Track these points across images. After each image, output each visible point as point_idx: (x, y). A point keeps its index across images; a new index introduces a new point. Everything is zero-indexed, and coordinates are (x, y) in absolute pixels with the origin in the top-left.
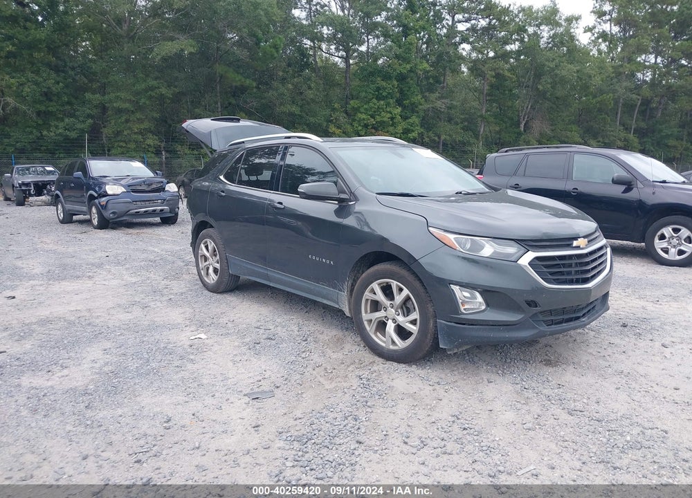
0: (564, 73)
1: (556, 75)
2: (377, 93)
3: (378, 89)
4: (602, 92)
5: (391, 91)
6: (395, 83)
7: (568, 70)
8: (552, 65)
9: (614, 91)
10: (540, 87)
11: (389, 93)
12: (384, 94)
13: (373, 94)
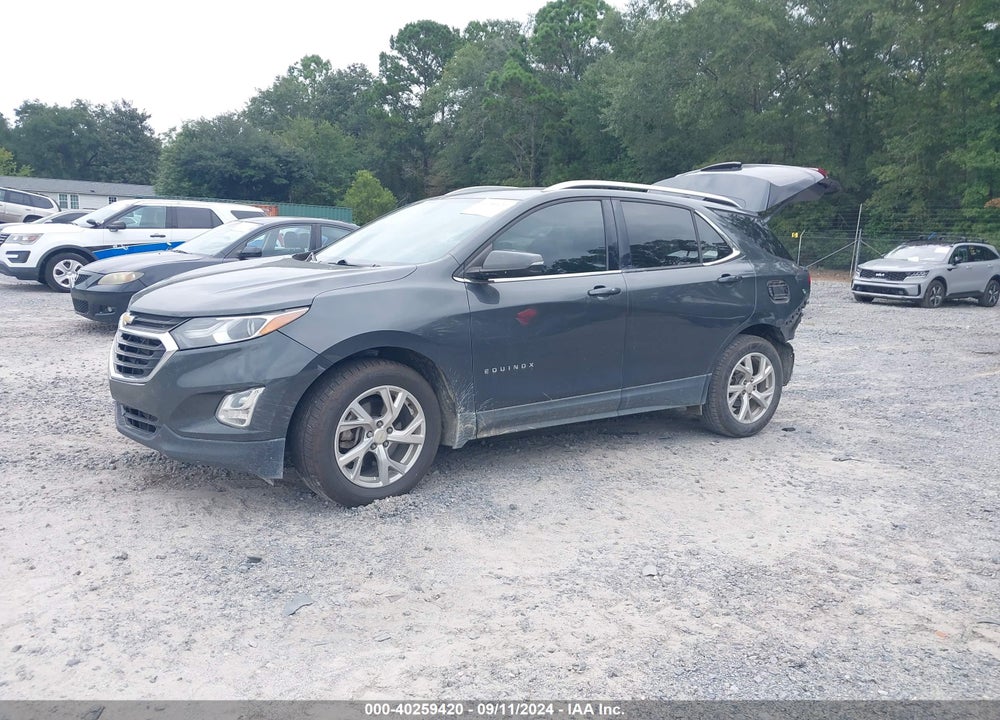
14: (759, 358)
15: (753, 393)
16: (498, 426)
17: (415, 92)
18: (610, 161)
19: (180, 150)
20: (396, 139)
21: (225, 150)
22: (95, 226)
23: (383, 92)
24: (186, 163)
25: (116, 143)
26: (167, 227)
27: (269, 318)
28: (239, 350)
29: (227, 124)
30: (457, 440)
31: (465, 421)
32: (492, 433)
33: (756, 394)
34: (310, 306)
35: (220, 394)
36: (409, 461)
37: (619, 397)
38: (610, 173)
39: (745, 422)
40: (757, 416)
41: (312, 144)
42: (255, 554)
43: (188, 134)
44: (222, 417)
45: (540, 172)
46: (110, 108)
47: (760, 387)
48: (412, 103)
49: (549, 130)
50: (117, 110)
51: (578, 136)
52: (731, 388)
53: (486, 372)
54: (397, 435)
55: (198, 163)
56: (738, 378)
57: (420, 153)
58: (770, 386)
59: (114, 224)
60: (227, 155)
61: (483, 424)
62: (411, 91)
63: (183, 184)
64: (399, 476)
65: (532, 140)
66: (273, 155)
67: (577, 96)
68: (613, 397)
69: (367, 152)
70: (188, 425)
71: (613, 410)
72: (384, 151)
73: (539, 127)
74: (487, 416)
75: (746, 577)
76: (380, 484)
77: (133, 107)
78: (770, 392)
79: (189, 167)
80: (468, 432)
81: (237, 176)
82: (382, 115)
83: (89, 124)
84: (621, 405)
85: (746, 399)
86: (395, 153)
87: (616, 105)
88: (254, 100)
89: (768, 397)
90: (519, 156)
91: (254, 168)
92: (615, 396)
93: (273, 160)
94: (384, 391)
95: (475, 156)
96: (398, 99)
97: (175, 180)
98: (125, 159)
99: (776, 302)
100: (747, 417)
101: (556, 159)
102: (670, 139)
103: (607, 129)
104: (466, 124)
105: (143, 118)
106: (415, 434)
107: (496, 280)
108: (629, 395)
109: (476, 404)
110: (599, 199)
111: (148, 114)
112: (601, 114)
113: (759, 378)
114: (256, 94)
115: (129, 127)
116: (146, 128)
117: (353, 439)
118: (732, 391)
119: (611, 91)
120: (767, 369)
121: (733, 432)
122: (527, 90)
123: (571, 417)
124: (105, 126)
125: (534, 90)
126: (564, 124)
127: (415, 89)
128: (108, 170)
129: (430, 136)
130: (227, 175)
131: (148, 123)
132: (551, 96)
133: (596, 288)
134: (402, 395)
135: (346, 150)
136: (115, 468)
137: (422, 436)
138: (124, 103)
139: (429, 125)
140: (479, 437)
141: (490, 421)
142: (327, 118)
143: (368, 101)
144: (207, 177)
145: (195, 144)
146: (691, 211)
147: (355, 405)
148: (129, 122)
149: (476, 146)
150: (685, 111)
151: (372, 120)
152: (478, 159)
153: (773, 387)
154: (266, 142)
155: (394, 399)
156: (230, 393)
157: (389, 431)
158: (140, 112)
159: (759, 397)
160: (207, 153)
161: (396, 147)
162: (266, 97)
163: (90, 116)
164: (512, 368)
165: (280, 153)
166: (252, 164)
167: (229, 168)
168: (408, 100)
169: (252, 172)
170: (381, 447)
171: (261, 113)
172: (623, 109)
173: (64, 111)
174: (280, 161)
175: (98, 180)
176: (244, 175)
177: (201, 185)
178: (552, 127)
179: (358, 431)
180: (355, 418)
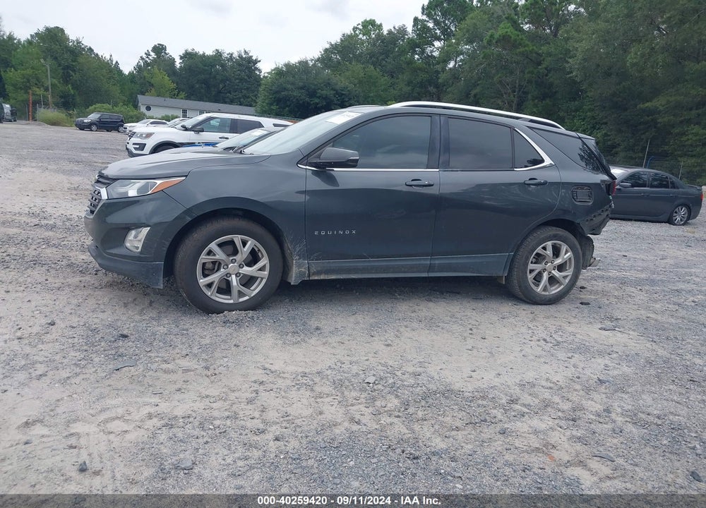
14: (561, 245)
15: (553, 272)
16: (327, 272)
17: (436, 46)
18: (574, 99)
19: (273, 83)
20: (419, 79)
21: (301, 84)
22: (185, 129)
23: (413, 45)
24: (277, 92)
25: (237, 79)
26: (230, 133)
27: (159, 182)
28: (138, 201)
29: (303, 67)
30: (293, 279)
31: (299, 266)
32: (322, 277)
33: (556, 273)
34: (186, 176)
35: (127, 229)
36: (256, 289)
37: (429, 262)
38: (573, 108)
39: (543, 293)
40: (555, 290)
41: (360, 82)
42: (125, 332)
43: (279, 73)
44: (128, 245)
45: (521, 106)
46: (236, 55)
47: (561, 268)
48: (434, 54)
49: (529, 75)
50: (240, 56)
51: (551, 80)
52: (531, 266)
53: (316, 233)
54: (247, 270)
55: (283, 93)
56: (539, 258)
57: (435, 90)
58: (570, 268)
59: (197, 128)
60: (302, 88)
61: (313, 270)
62: (434, 45)
63: (272, 107)
64: (247, 298)
65: (517, 82)
66: (332, 89)
67: (553, 50)
68: (423, 262)
69: (398, 89)
70: (110, 248)
71: (424, 272)
72: (410, 88)
73: (523, 72)
74: (317, 265)
75: (438, 395)
76: (231, 301)
77: (250, 54)
78: (569, 272)
79: (278, 96)
80: (301, 274)
81: (308, 103)
82: (411, 62)
83: (223, 66)
84: (431, 268)
85: (545, 276)
86: (418, 89)
87: (580, 56)
88: (326, 50)
89: (567, 276)
90: (505, 93)
91: (319, 97)
92: (426, 262)
93: (332, 92)
94: (237, 239)
95: (473, 93)
96: (423, 51)
97: (268, 104)
98: (242, 89)
99: (579, 204)
100: (545, 289)
101: (533, 96)
102: (624, 83)
103: (571, 75)
104: (468, 70)
105: (256, 62)
106: (262, 270)
107: (335, 169)
108: (437, 262)
109: (308, 254)
110: (430, 115)
111: (259, 60)
112: (568, 62)
113: (558, 261)
114: (328, 46)
115: (247, 68)
116: (257, 69)
117: (214, 269)
118: (532, 268)
119: (577, 45)
120: (566, 255)
121: (531, 300)
122: (515, 45)
123: (387, 273)
124: (232, 67)
125: (520, 44)
126: (541, 71)
127: (437, 44)
128: (231, 96)
129: (442, 78)
130: (301, 102)
131: (258, 65)
132: (533, 49)
133: (413, 180)
134: (251, 243)
135: (383, 87)
136: (96, 274)
137: (266, 273)
138: (245, 52)
139: (444, 70)
140: (311, 278)
141: (319, 269)
142: (374, 64)
143: (403, 52)
144: (288, 103)
145: (282, 80)
146: (512, 129)
147: (213, 246)
148: (247, 64)
149: (475, 85)
150: (635, 61)
151: (404, 66)
152: (475, 96)
153: (572, 269)
154: (329, 79)
155: (244, 246)
156: (133, 229)
157: (241, 266)
158: (254, 58)
159: (557, 276)
160: (289, 86)
161: (418, 85)
162: (334, 49)
163: (223, 60)
164: (337, 232)
165: (338, 87)
166: (318, 95)
167: (303, 97)
168: (432, 52)
169: (317, 101)
170: (234, 277)
171: (330, 59)
172: (585, 60)
173: (209, 57)
174: (337, 93)
175: (225, 103)
176: (312, 102)
177: (284, 108)
178: (532, 72)
179: (217, 264)
180: (214, 255)
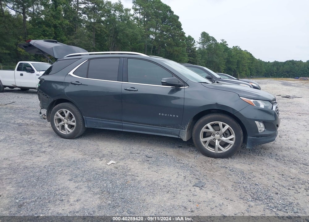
0: (127, 32)
1: (124, 33)
2: (43, 33)
3: (44, 31)
4: (140, 42)
5: (51, 33)
6: (53, 29)
7: (129, 31)
8: (122, 28)
9: (144, 42)
10: (118, 37)
11: (50, 34)
12: (48, 34)
13: (41, 33)
